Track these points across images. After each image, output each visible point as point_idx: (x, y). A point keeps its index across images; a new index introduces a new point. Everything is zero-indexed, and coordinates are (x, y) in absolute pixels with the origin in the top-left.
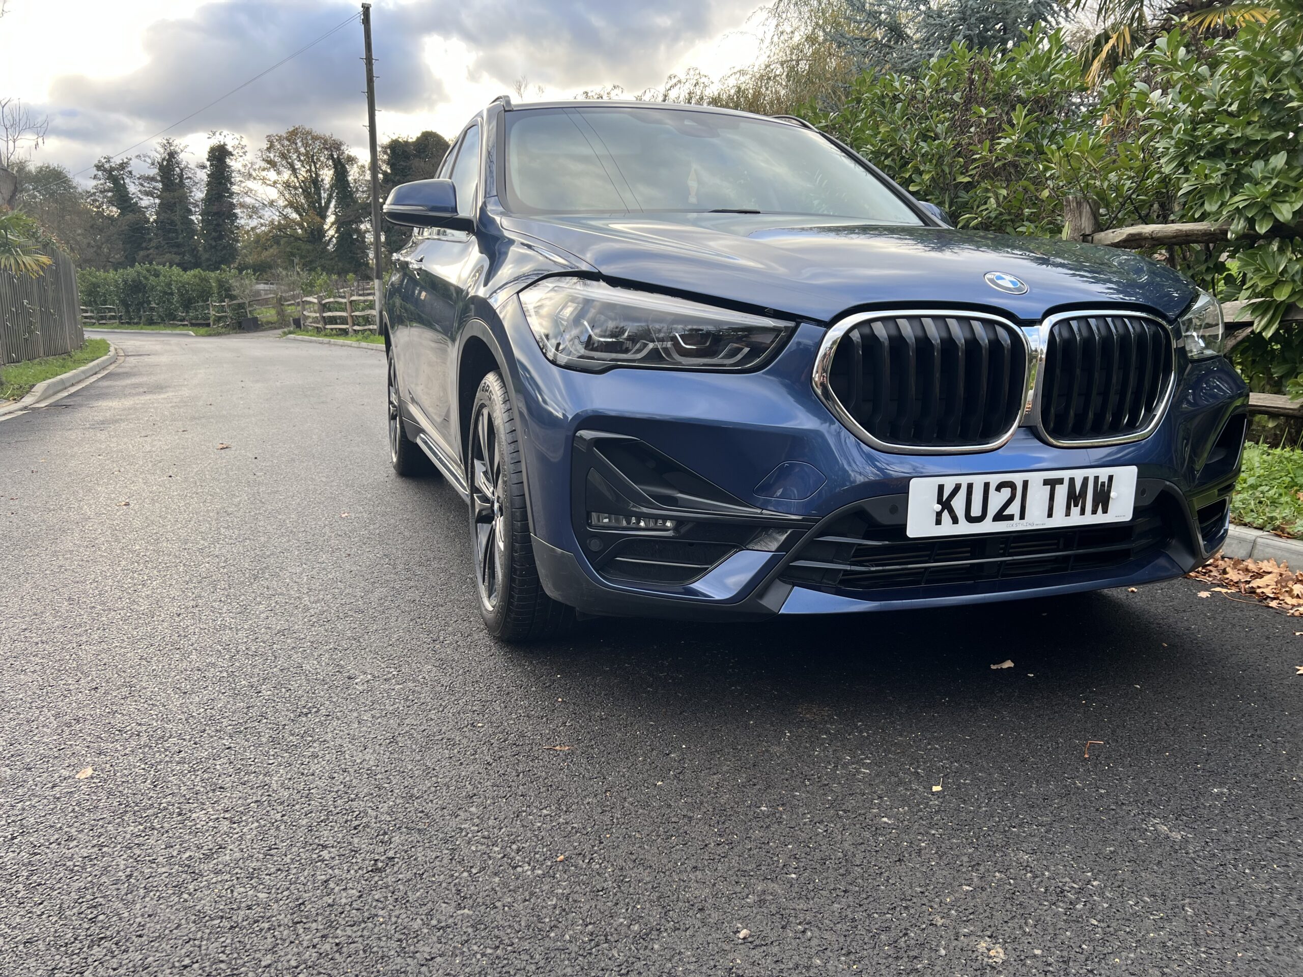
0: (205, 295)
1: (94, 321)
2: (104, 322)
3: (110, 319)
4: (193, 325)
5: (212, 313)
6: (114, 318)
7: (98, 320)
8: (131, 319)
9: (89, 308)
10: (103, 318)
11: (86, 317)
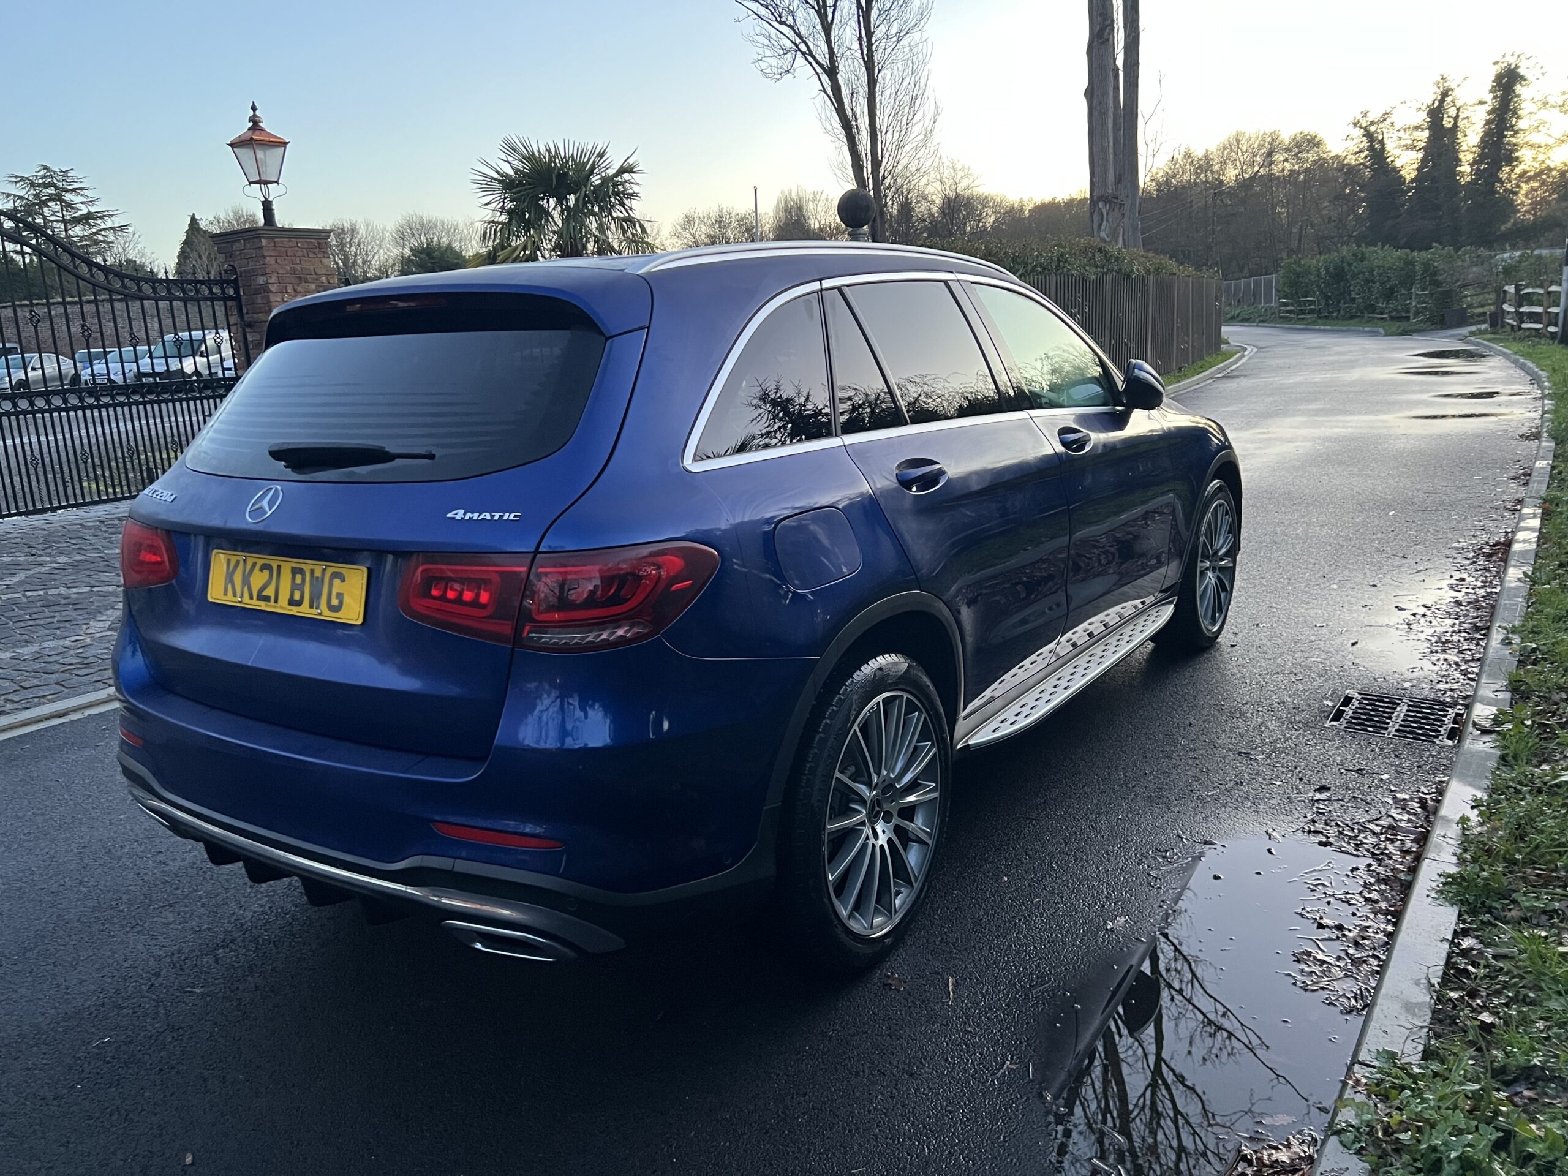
0: (1408, 280)
1: (1292, 316)
2: (1303, 316)
3: (1309, 313)
4: (1392, 318)
5: (1414, 304)
6: (1312, 312)
7: (1298, 315)
8: (1330, 313)
9: (1290, 301)
10: (1303, 312)
11: (1287, 312)
